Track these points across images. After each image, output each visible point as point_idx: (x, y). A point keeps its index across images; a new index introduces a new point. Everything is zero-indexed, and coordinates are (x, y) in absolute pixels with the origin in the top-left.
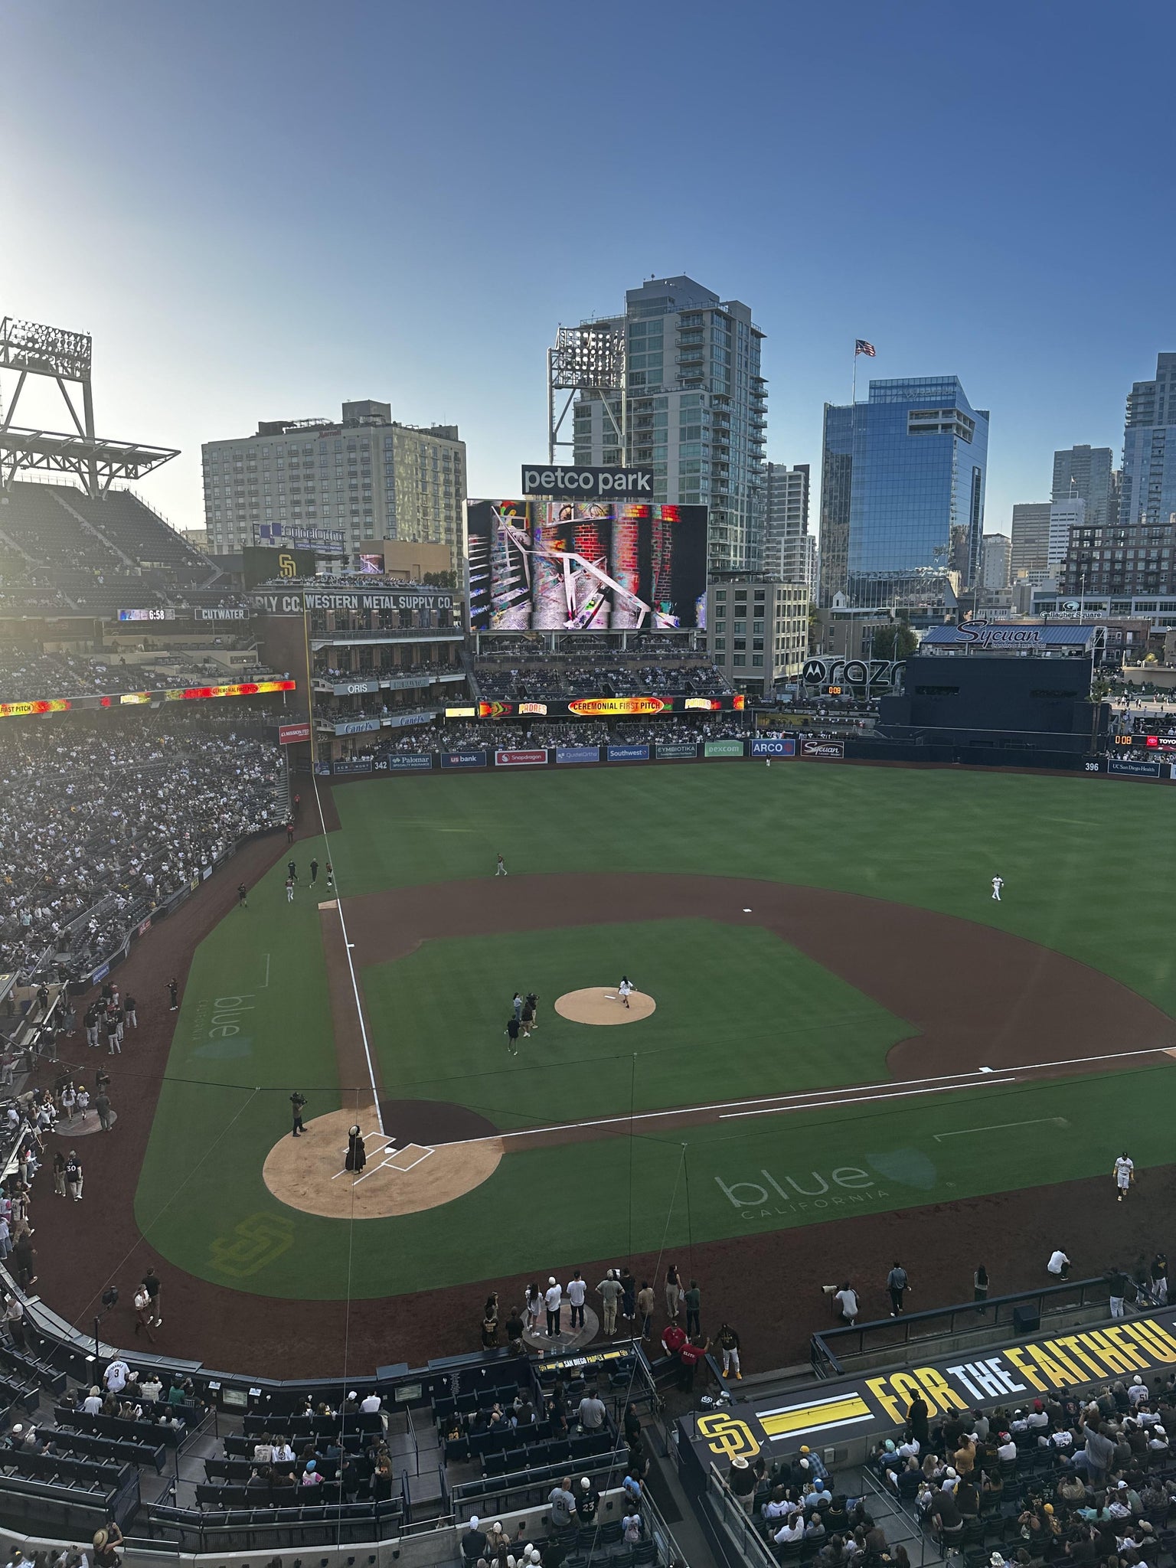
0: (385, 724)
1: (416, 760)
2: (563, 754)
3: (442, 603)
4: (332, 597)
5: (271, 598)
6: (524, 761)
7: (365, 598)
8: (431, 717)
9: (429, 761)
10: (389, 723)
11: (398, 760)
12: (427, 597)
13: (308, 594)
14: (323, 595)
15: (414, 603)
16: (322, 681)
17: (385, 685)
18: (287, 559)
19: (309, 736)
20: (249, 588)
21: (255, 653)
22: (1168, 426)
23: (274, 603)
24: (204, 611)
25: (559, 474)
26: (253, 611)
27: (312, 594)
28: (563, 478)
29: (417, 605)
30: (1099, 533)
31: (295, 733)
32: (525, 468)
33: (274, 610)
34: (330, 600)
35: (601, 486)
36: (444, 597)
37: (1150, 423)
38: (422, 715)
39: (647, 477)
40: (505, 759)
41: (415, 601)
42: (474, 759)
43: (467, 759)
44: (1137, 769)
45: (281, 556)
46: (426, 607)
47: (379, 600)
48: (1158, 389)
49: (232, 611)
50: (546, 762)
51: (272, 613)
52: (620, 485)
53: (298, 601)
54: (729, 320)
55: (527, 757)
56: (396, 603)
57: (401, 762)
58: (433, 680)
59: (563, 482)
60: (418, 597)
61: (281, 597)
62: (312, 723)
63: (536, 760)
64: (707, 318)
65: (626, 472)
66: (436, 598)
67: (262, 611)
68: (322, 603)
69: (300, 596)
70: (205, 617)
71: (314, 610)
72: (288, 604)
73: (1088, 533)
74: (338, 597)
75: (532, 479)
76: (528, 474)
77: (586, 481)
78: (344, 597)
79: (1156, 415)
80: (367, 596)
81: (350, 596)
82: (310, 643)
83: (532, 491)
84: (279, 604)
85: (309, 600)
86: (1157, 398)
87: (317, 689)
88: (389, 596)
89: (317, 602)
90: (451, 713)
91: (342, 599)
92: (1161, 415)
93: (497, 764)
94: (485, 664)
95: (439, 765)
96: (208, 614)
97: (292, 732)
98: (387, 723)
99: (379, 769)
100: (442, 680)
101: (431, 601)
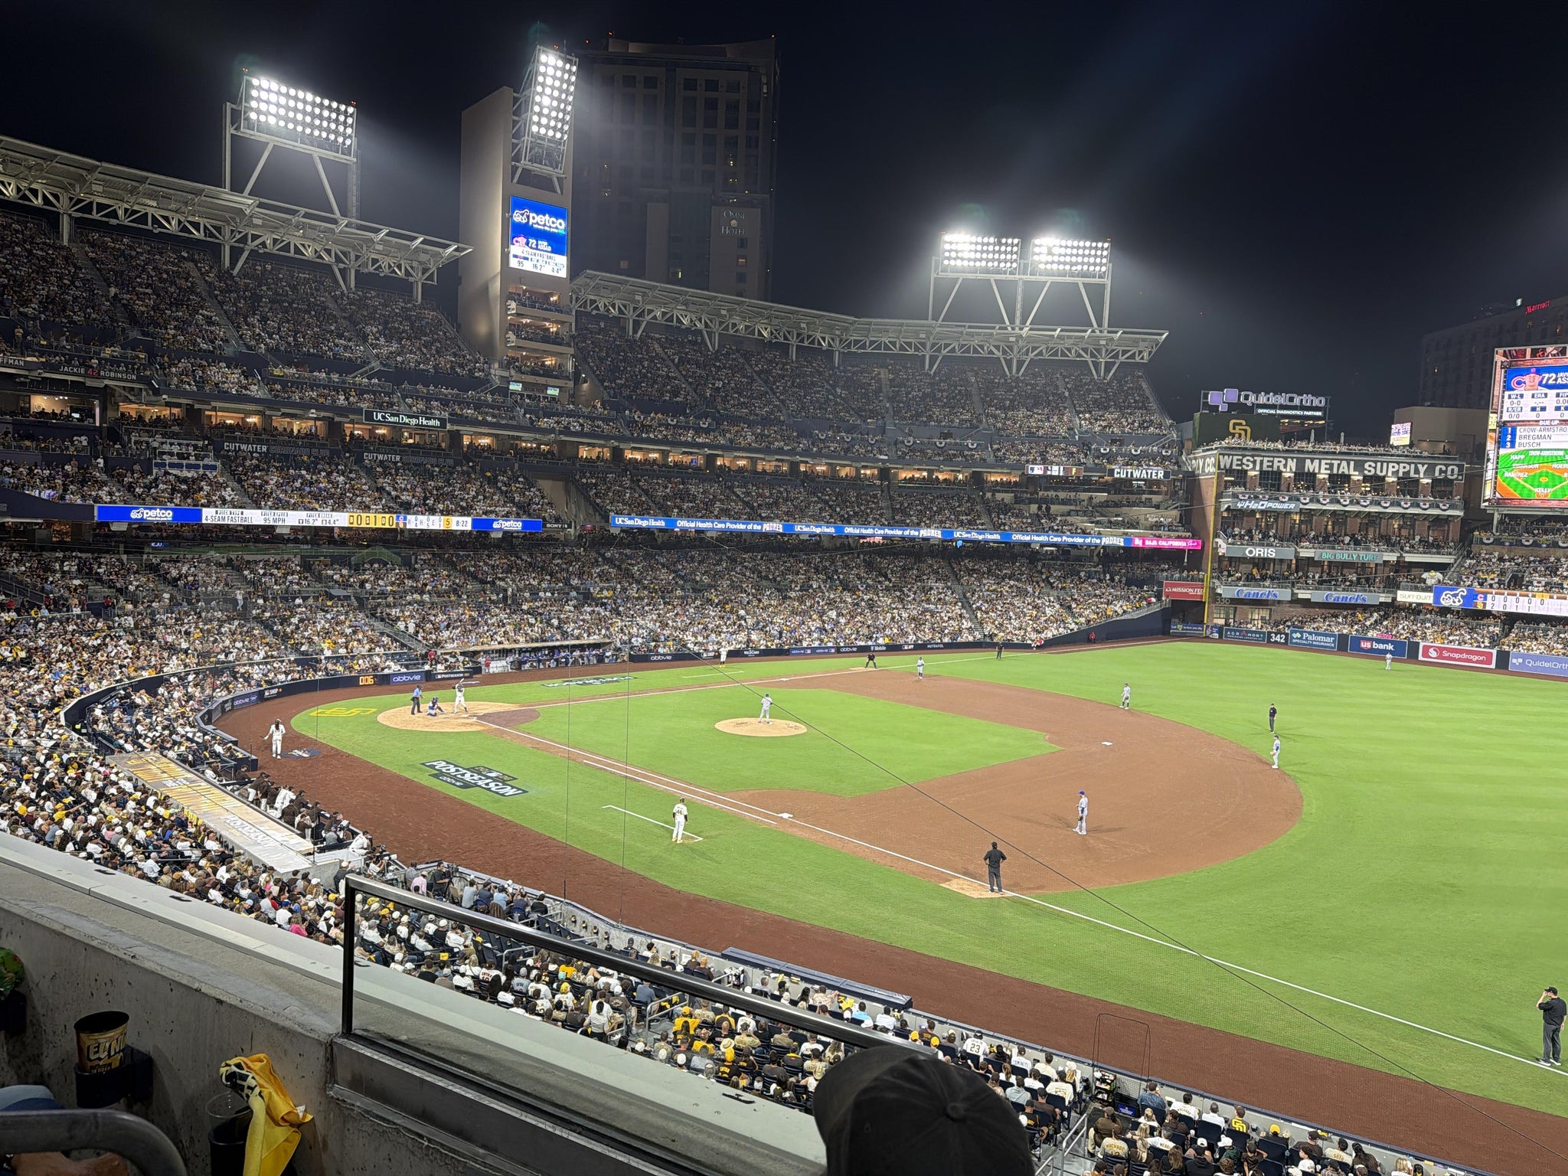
0: (1300, 596)
1: (1319, 638)
2: (1520, 660)
3: (1442, 471)
4: (1258, 459)
6: (1460, 660)
7: (1308, 462)
8: (1382, 600)
9: (1334, 642)
10: (1308, 596)
11: (1298, 635)
12: (1416, 464)
13: (1224, 455)
14: (1244, 456)
15: (1391, 470)
17: (1305, 553)
18: (1241, 424)
19: (1202, 597)
21: (1177, 513)
24: (1117, 469)
26: (1175, 472)
27: (1229, 455)
29: (1396, 472)
31: (1185, 590)
33: (1200, 472)
34: (1254, 462)
36: (1447, 466)
40: (1433, 653)
41: (1393, 467)
45: (1232, 422)
46: (1412, 474)
47: (1331, 465)
49: (1150, 471)
50: (1493, 666)
55: (1465, 656)
56: (1359, 466)
57: (1301, 638)
58: (1392, 557)
60: (1398, 463)
61: (1204, 457)
62: (1210, 584)
63: (1477, 662)
66: (1432, 466)
68: (1243, 464)
69: (1216, 457)
70: (1116, 476)
71: (1229, 471)
72: (1208, 465)
74: (1266, 459)
78: (1276, 460)
80: (1312, 460)
81: (1286, 459)
82: (1218, 503)
84: (1203, 465)
85: (1225, 461)
88: (1348, 461)
89: (1235, 462)
90: (1405, 596)
91: (1272, 462)
93: (1420, 658)
95: (1345, 645)
96: (1121, 472)
97: (1180, 589)
98: (1303, 594)
99: (1276, 642)
100: (1407, 560)
101: (1422, 469)
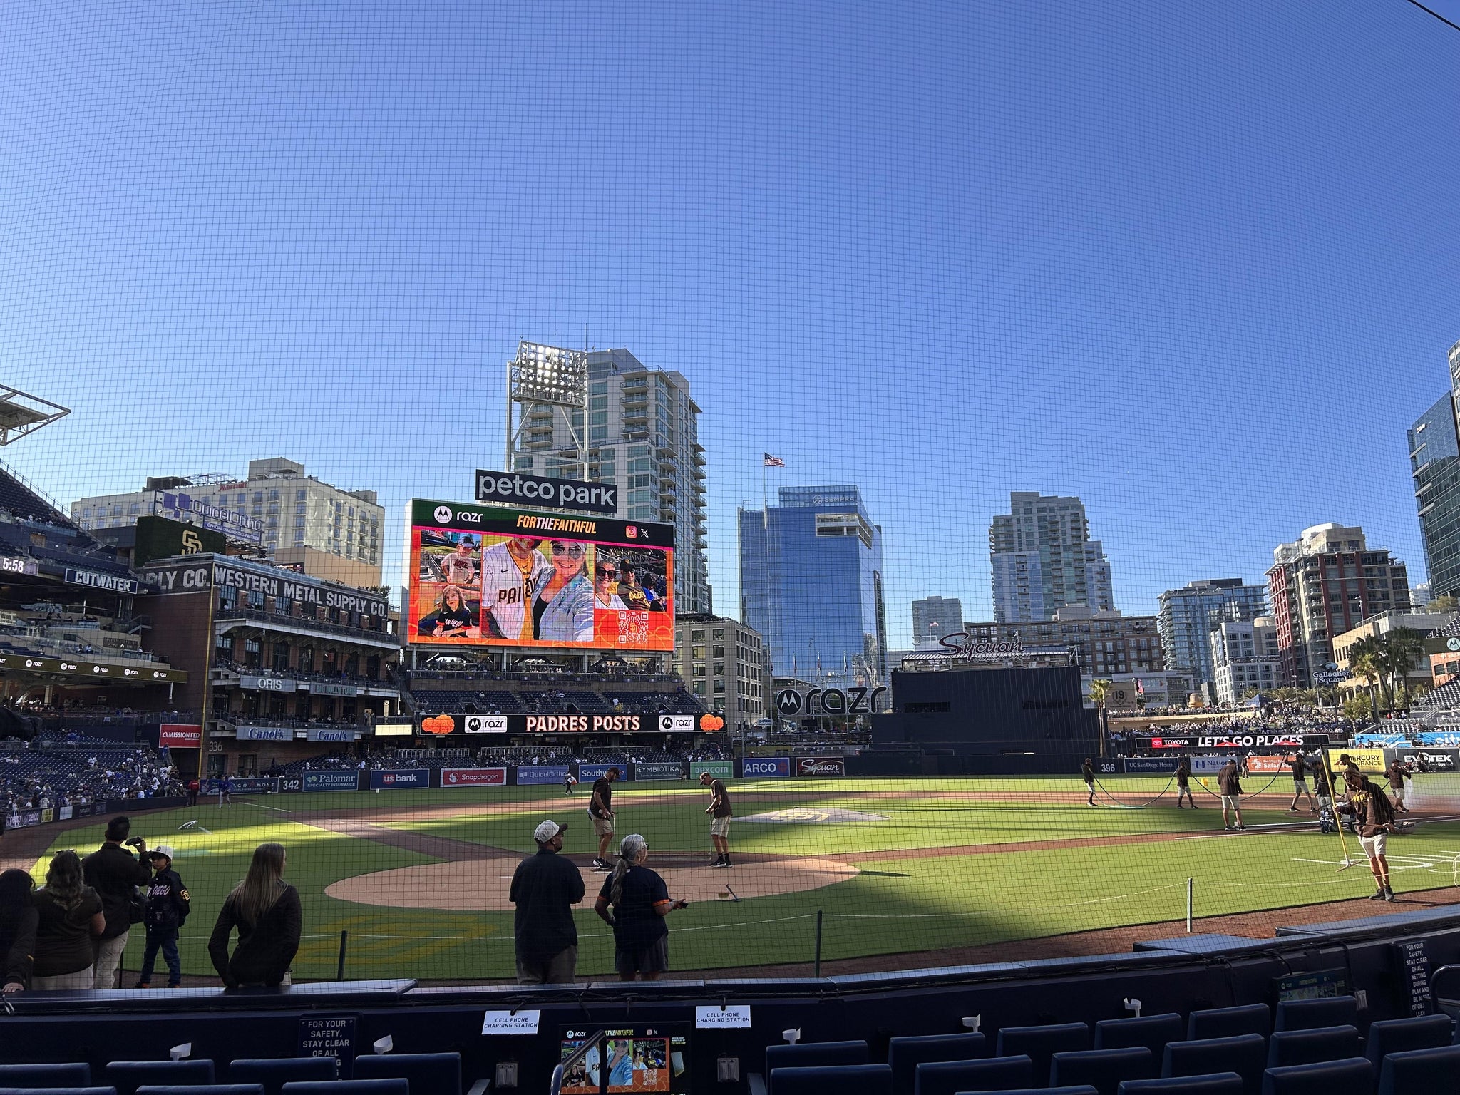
0: (299, 735)
1: (338, 779)
2: (526, 774)
3: (376, 609)
4: (248, 576)
5: (168, 573)
6: (477, 782)
7: (287, 584)
8: (357, 735)
9: (355, 780)
10: (304, 736)
11: (314, 778)
12: (360, 599)
14: (237, 571)
15: (344, 602)
16: (224, 671)
17: (304, 686)
18: (193, 537)
19: (198, 743)
20: (139, 563)
21: (137, 638)
22: (1027, 553)
23: (171, 579)
24: (79, 573)
25: (517, 481)
26: (142, 586)
28: (521, 487)
29: (347, 606)
30: (994, 631)
31: (181, 735)
32: (480, 473)
33: (170, 587)
34: (245, 579)
35: (562, 498)
36: (378, 603)
37: (1012, 550)
38: (347, 732)
39: (611, 492)
40: (454, 780)
41: (345, 600)
42: (413, 778)
43: (404, 779)
44: (1155, 766)
45: (186, 532)
46: (358, 610)
47: (303, 591)
48: (1015, 521)
49: (115, 580)
50: (504, 783)
51: (167, 591)
52: (583, 498)
53: (204, 572)
54: (671, 387)
55: (481, 777)
56: (323, 598)
57: (318, 782)
58: (361, 691)
59: (521, 490)
60: (349, 596)
61: (181, 571)
62: (205, 726)
63: (491, 781)
64: (651, 381)
65: (589, 486)
66: (370, 601)
67: (154, 589)
68: (235, 580)
69: (209, 568)
70: (79, 581)
71: (225, 587)
72: (190, 578)
73: (984, 631)
75: (488, 485)
76: (482, 479)
77: (546, 491)
78: (262, 579)
79: (1016, 544)
80: (290, 583)
81: (269, 579)
82: (214, 624)
83: (487, 497)
84: (179, 579)
85: (219, 574)
86: (1015, 528)
87: (217, 683)
88: (315, 589)
89: (228, 577)
90: (381, 730)
91: (260, 581)
92: (1020, 544)
93: (442, 785)
94: (424, 681)
95: (367, 783)
96: (84, 578)
97: (173, 734)
98: (301, 735)
99: (289, 790)
100: (372, 694)
101: (364, 604)
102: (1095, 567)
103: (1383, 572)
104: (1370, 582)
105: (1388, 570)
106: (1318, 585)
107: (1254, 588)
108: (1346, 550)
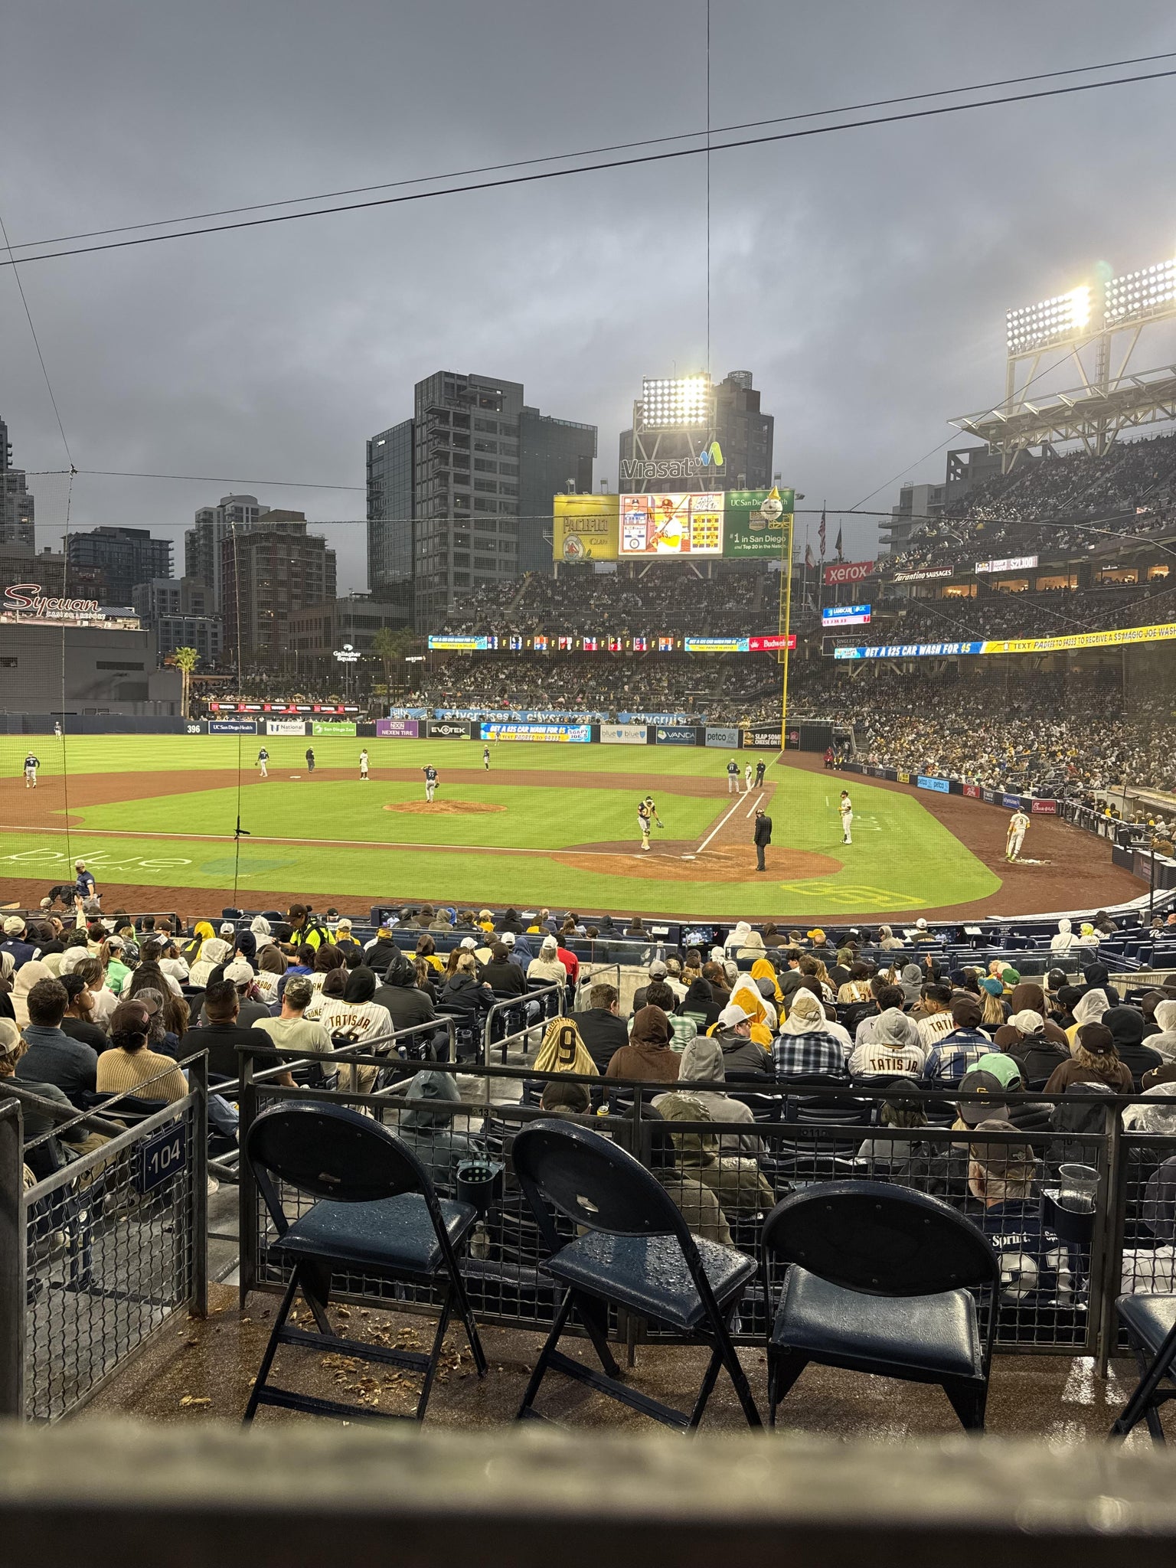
44: (236, 728)
102: (17, 498)
103: (319, 556)
104: (309, 564)
105: (323, 556)
106: (268, 560)
107: (161, 542)
108: (290, 532)
